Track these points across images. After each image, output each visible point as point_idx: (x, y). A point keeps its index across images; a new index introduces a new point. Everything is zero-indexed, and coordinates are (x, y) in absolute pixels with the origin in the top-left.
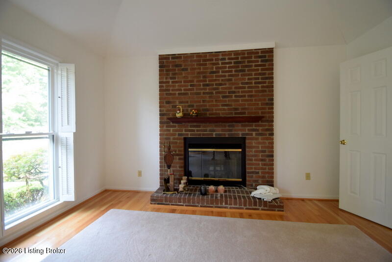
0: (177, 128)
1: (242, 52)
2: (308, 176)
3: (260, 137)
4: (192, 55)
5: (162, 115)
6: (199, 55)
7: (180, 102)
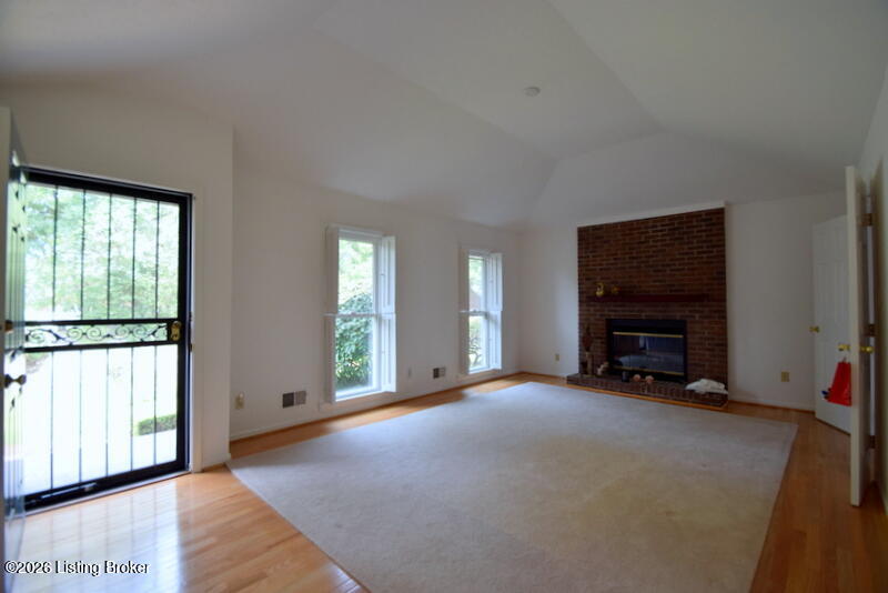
0: (598, 308)
1: (680, 216)
2: (785, 377)
3: (706, 320)
4: (616, 225)
5: (581, 293)
6: (623, 224)
7: (602, 279)
